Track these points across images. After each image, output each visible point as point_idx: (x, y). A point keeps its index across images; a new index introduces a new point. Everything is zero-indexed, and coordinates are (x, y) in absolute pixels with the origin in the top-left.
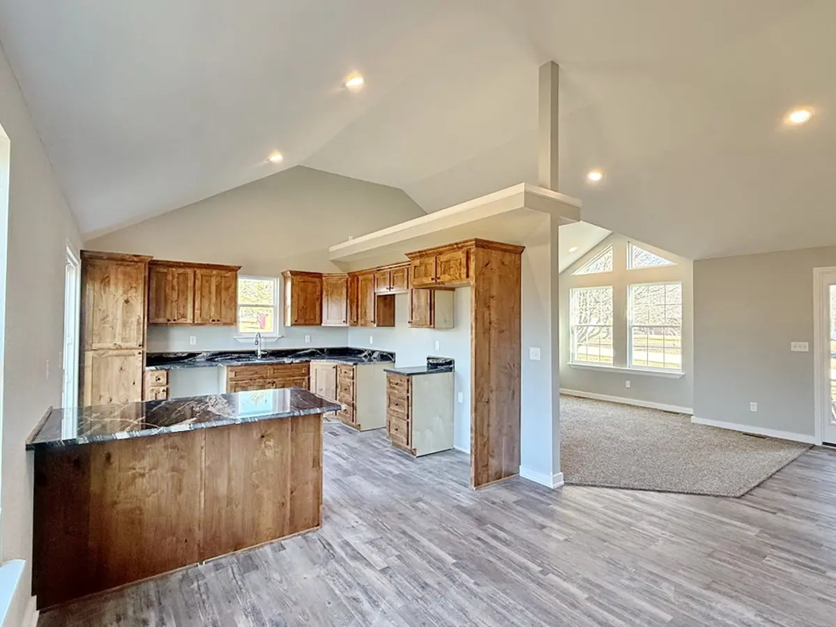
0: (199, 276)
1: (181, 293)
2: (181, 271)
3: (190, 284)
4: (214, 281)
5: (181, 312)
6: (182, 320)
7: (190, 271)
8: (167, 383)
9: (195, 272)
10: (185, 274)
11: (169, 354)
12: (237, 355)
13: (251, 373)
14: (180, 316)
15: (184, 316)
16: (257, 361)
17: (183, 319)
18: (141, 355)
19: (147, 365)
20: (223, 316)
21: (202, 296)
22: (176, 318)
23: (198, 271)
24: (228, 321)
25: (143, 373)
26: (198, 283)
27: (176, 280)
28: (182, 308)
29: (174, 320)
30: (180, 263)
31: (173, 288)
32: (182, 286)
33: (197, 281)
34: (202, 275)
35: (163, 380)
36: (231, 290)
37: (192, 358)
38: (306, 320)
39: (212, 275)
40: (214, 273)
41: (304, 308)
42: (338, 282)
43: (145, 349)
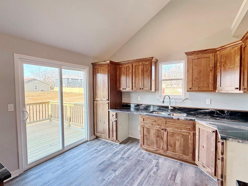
0: (134, 67)
1: (127, 75)
2: (127, 65)
3: (131, 71)
4: (140, 68)
7: (130, 65)
8: (116, 118)
10: (129, 67)
13: (153, 121)
14: (127, 87)
15: (129, 87)
18: (108, 104)
19: (110, 109)
20: (145, 86)
21: (136, 77)
23: (134, 64)
24: (147, 89)
25: (109, 111)
26: (134, 70)
29: (125, 89)
32: (127, 72)
35: (115, 116)
36: (149, 72)
37: (138, 107)
38: (199, 88)
39: (139, 65)
40: (140, 63)
41: (198, 78)
42: (232, 52)
43: (109, 102)
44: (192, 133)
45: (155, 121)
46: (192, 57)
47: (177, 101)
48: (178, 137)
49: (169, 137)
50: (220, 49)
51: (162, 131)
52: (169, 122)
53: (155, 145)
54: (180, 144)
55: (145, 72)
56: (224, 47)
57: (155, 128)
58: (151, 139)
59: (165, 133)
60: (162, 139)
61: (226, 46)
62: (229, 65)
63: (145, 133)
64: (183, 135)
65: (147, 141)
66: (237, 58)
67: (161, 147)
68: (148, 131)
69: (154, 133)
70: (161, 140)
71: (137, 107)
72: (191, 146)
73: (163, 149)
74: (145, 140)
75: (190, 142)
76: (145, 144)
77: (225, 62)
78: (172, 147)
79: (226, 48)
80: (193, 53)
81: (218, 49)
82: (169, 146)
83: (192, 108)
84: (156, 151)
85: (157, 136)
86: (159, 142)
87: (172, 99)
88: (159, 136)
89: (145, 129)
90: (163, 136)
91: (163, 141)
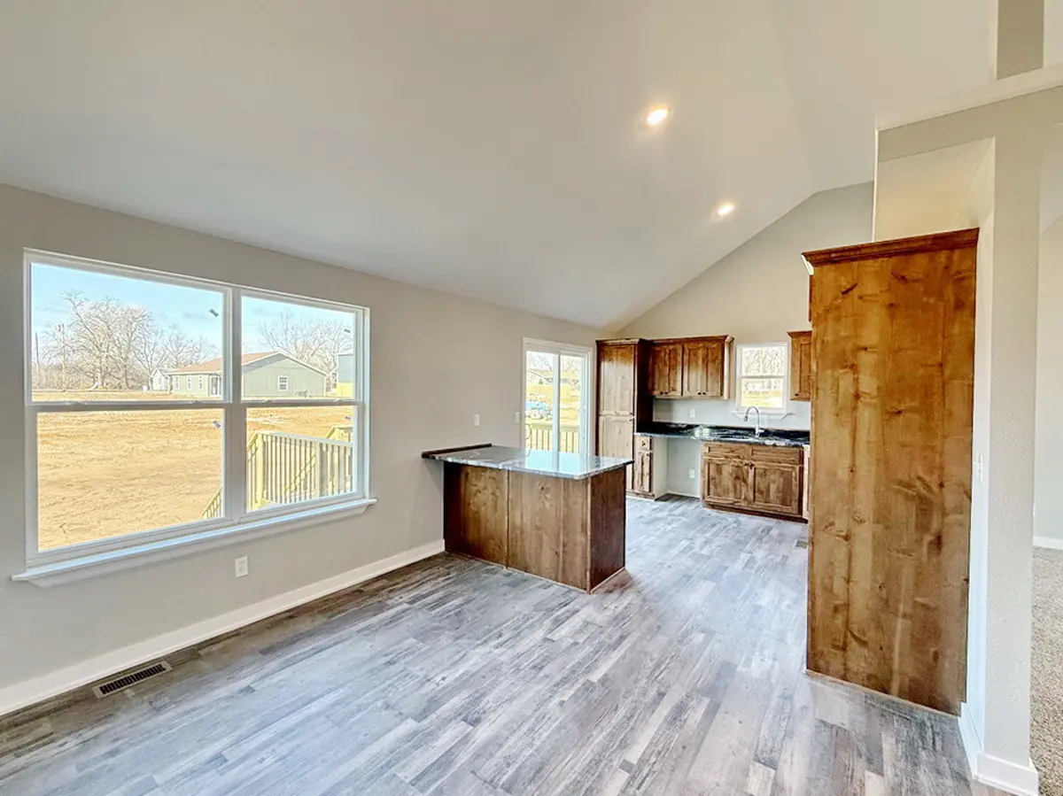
0: (687, 350)
1: (672, 368)
2: (671, 347)
3: (679, 359)
4: (701, 353)
5: (672, 385)
7: (679, 347)
8: (651, 448)
9: (683, 347)
10: (675, 350)
11: (671, 424)
12: (734, 431)
14: (671, 390)
15: (674, 389)
16: (751, 440)
17: (673, 392)
18: (631, 422)
19: (638, 431)
20: (709, 389)
21: (690, 368)
23: (686, 346)
24: (715, 394)
25: (634, 436)
26: (686, 358)
27: (667, 356)
29: (666, 393)
30: (670, 340)
31: (665, 364)
32: (673, 362)
33: (685, 355)
34: (689, 349)
35: (648, 446)
36: (718, 361)
37: (690, 430)
39: (698, 349)
40: (701, 345)
43: (635, 417)
44: (797, 468)
45: (733, 451)
46: (800, 341)
47: (772, 417)
48: (773, 477)
49: (757, 478)
51: (746, 467)
52: (759, 451)
53: (731, 494)
54: (778, 488)
55: (710, 364)
57: (732, 463)
58: (723, 483)
59: (751, 472)
60: (745, 481)
63: (712, 473)
64: (783, 472)
67: (743, 497)
68: (717, 470)
69: (729, 472)
70: (743, 484)
71: (688, 430)
72: (796, 490)
73: (745, 499)
74: (712, 487)
75: (795, 482)
76: (711, 492)
78: (762, 494)
80: (801, 334)
82: (757, 494)
84: (732, 504)
86: (738, 486)
87: (763, 414)
88: (739, 477)
89: (712, 467)
90: (747, 476)
91: (747, 486)
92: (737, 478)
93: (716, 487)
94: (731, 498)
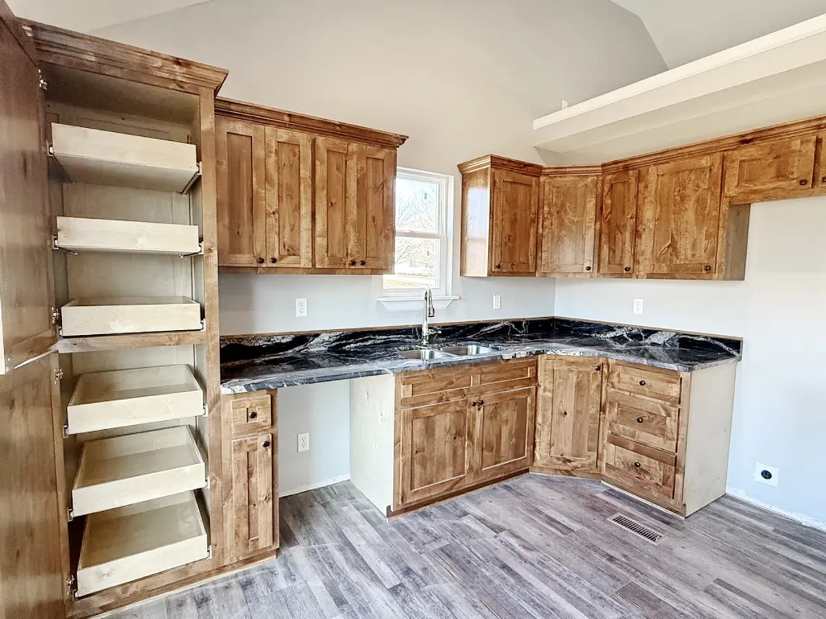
0: (322, 153)
1: (287, 193)
2: (284, 134)
5: (287, 240)
6: (288, 261)
8: (273, 423)
9: (314, 141)
10: (293, 146)
13: (444, 384)
14: (284, 253)
15: (293, 251)
17: (291, 258)
20: (370, 251)
21: (330, 205)
22: (276, 256)
23: (320, 140)
26: (321, 170)
27: (272, 157)
28: (287, 230)
29: (274, 261)
30: (281, 114)
31: (267, 179)
32: (287, 176)
33: (318, 163)
34: (328, 151)
35: (263, 417)
37: (302, 347)
38: (513, 264)
39: (348, 155)
40: (354, 146)
41: (511, 238)
42: (580, 185)
44: (533, 387)
45: (452, 384)
46: (502, 175)
48: (505, 415)
49: (486, 425)
50: (552, 170)
51: (472, 409)
53: (449, 469)
54: (511, 432)
56: (564, 170)
57: (452, 408)
58: (435, 454)
59: (479, 414)
60: (471, 437)
61: (568, 170)
62: (572, 214)
63: (418, 440)
64: (517, 402)
65: (425, 468)
66: (590, 201)
67: (467, 467)
68: (427, 431)
69: (445, 428)
70: (466, 442)
71: (297, 349)
73: (471, 469)
74: (418, 469)
76: (416, 482)
77: (563, 206)
78: (492, 450)
79: (565, 173)
80: (506, 163)
81: (548, 171)
82: (486, 453)
83: (470, 325)
84: (451, 488)
85: (456, 434)
88: (460, 433)
89: (419, 424)
90: (474, 425)
91: (473, 443)
92: (459, 434)
93: (424, 466)
94: (449, 476)
